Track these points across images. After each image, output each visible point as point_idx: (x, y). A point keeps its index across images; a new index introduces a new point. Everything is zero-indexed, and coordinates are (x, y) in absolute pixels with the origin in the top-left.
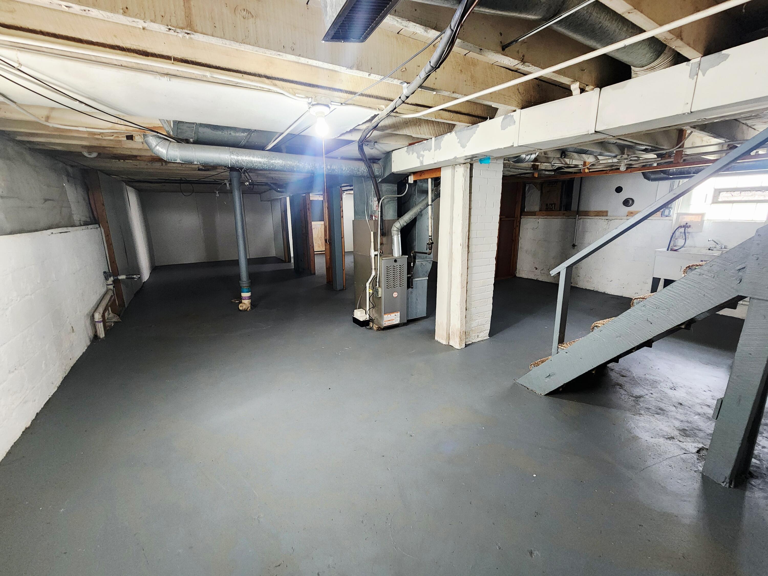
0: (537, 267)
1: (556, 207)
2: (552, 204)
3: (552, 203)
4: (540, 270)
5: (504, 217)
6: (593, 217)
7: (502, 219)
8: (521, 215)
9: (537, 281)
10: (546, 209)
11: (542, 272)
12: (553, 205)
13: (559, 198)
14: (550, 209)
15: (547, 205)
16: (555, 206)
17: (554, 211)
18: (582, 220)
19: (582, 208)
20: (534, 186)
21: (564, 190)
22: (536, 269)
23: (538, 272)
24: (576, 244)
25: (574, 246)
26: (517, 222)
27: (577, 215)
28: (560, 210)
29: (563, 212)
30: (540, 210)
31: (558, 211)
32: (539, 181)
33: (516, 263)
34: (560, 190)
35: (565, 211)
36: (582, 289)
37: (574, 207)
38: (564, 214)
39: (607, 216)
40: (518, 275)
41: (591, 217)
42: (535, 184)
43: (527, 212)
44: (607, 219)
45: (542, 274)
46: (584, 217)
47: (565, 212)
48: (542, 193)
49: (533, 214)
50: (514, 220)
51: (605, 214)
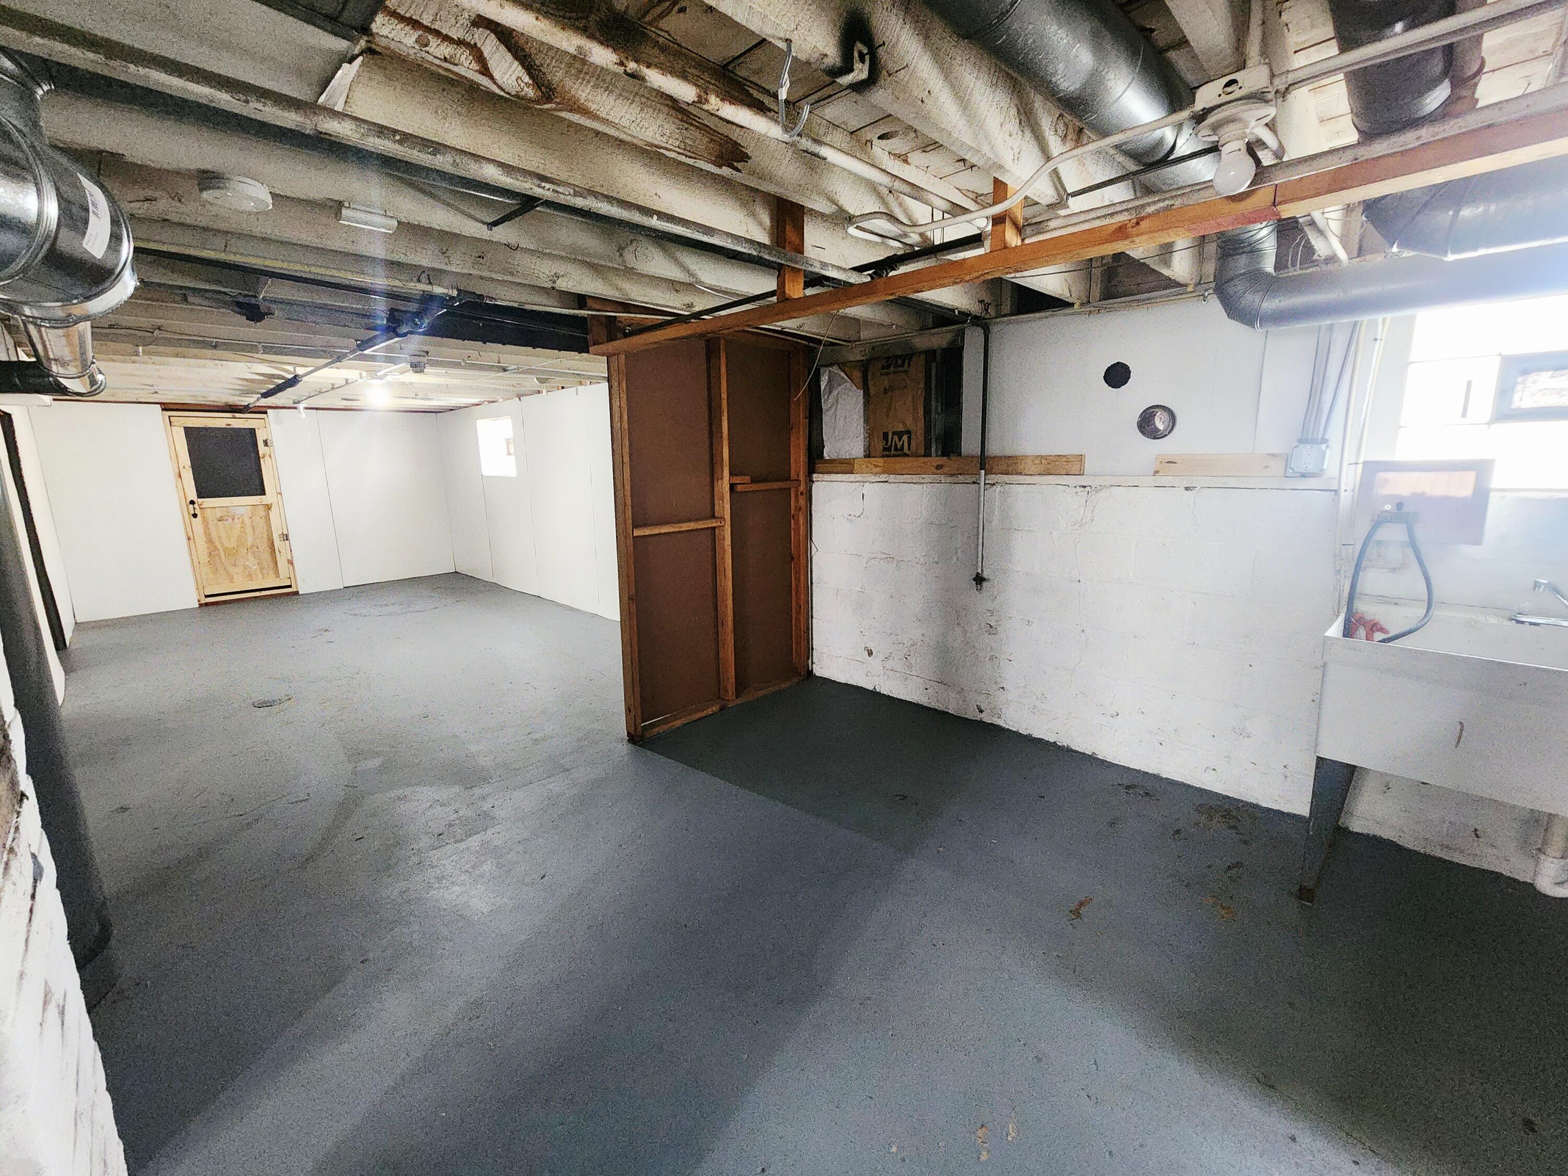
0: (871, 646)
1: (913, 444)
2: (900, 435)
3: (901, 428)
4: (881, 657)
5: (747, 479)
6: (1037, 479)
7: (739, 488)
8: (811, 470)
9: (874, 695)
10: (885, 449)
11: (890, 664)
12: (905, 438)
13: (921, 412)
14: (896, 449)
15: (885, 435)
16: (909, 439)
17: (908, 455)
18: (998, 488)
19: (994, 449)
20: (842, 374)
21: (934, 382)
22: (870, 653)
23: (875, 663)
24: (985, 575)
25: (979, 580)
26: (796, 495)
27: (983, 472)
28: (927, 454)
29: (935, 460)
30: (868, 455)
31: (921, 456)
32: (856, 355)
33: (808, 630)
34: (922, 385)
35: (943, 455)
36: (1017, 734)
37: (970, 443)
38: (938, 467)
39: (1081, 474)
40: (818, 671)
41: (1028, 479)
42: (842, 366)
43: (832, 461)
44: (1085, 487)
45: (888, 672)
46: (1006, 478)
47: (943, 460)
48: (867, 395)
49: (845, 466)
50: (789, 489)
51: (1075, 468)
